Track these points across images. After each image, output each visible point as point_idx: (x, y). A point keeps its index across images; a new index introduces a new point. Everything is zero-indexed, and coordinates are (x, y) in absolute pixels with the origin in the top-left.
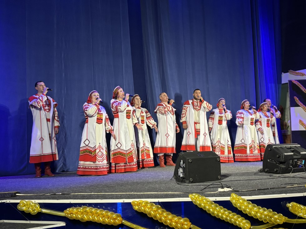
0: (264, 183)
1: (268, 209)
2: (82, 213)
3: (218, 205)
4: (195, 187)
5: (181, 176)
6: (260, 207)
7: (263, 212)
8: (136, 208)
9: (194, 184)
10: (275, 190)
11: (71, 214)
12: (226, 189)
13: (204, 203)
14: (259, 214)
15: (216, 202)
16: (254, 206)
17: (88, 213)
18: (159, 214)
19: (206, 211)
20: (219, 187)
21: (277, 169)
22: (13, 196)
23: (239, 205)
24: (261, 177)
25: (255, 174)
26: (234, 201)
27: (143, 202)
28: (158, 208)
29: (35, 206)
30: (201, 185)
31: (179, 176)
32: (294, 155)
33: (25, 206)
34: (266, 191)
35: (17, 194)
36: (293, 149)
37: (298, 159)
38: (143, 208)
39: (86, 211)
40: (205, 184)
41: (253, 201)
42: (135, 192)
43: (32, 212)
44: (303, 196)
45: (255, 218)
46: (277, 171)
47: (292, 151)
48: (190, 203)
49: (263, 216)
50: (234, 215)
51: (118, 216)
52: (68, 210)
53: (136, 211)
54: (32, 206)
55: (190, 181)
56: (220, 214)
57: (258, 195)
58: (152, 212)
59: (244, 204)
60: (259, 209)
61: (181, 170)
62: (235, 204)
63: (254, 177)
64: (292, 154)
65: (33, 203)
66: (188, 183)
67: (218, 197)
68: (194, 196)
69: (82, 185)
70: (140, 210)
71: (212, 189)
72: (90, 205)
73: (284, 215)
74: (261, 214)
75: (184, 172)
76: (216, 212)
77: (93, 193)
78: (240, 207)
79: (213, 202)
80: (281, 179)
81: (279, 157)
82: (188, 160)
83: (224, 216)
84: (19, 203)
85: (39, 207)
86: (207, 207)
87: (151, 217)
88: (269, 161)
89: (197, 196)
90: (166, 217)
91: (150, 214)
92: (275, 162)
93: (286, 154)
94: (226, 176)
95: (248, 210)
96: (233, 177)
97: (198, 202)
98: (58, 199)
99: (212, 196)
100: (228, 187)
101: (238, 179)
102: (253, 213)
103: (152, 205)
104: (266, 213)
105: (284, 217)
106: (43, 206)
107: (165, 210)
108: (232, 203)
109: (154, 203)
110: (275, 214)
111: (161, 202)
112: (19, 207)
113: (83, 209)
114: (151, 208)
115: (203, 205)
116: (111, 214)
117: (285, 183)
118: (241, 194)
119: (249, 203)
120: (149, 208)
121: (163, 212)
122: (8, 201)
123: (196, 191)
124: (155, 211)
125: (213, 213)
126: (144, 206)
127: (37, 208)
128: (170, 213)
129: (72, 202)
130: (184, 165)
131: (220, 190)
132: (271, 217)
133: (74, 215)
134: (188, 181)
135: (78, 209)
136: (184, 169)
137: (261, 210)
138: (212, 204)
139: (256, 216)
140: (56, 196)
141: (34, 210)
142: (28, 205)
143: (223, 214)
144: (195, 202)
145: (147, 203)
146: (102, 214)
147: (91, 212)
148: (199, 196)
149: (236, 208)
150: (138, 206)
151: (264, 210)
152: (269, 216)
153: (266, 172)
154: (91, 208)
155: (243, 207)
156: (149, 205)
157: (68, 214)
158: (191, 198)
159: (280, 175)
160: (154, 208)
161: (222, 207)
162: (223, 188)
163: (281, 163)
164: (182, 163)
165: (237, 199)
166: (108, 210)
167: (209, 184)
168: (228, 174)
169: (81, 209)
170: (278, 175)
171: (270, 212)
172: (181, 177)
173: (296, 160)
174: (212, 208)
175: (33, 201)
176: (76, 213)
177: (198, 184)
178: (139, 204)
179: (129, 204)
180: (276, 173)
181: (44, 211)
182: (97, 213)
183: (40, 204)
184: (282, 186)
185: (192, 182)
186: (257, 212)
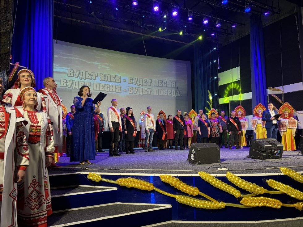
0: (250, 165)
1: (252, 183)
2: (128, 182)
3: (218, 179)
4: (202, 167)
5: (193, 159)
6: (247, 182)
7: (249, 186)
8: (163, 180)
9: (202, 165)
10: (258, 170)
11: (120, 182)
12: (223, 169)
13: (208, 178)
14: (246, 187)
15: (216, 177)
16: (243, 181)
17: (132, 182)
18: (178, 184)
19: (209, 183)
20: (219, 168)
21: (260, 156)
22: (85, 170)
23: (232, 179)
24: (248, 161)
25: (244, 159)
26: (229, 177)
27: (167, 176)
28: (177, 180)
29: (98, 176)
30: (207, 166)
31: (192, 160)
32: (272, 146)
33: (92, 176)
34: (251, 171)
35: (87, 169)
36: (271, 142)
37: (275, 149)
38: (167, 180)
39: (130, 181)
40: (209, 165)
41: (242, 178)
42: (162, 169)
43: (96, 180)
44: (278, 175)
45: (243, 189)
46: (259, 157)
47: (271, 144)
48: (199, 178)
49: (249, 188)
50: (229, 187)
51: (151, 185)
52: (119, 180)
53: (163, 182)
54: (96, 176)
55: (198, 163)
56: (219, 186)
57: (246, 173)
58: (173, 183)
59: (236, 179)
60: (247, 183)
61: (192, 156)
62: (230, 179)
63: (243, 161)
64: (271, 145)
65: (97, 174)
66: (197, 164)
67: (218, 174)
68: (201, 173)
69: (127, 164)
70: (165, 181)
71: (214, 169)
72: (133, 177)
73: (264, 188)
74: (248, 186)
75: (195, 157)
76: (216, 184)
77: (134, 169)
78: (233, 181)
79: (215, 178)
80: (263, 163)
81: (261, 148)
82: (198, 149)
83: (222, 187)
84: (88, 174)
85: (100, 177)
86: (210, 181)
87: (172, 186)
88: (253, 150)
89: (203, 173)
90: (182, 186)
91: (172, 184)
92: (258, 151)
93: (266, 146)
94: (223, 160)
95: (238, 183)
96: (229, 161)
97: (204, 177)
98: (112, 173)
99: (214, 174)
100: (225, 168)
101: (232, 162)
102: (242, 185)
103: (173, 178)
104: (251, 186)
105: (264, 189)
106: (103, 176)
107: (182, 182)
108: (227, 178)
109: (175, 177)
110: (258, 187)
111: (179, 177)
112: (88, 177)
113: (129, 179)
114: (173, 180)
115: (207, 179)
116: (147, 183)
117: (265, 166)
118: (233, 172)
119: (239, 179)
120: (171, 180)
121: (181, 183)
122: (81, 173)
123: (203, 170)
124: (175, 182)
125: (215, 185)
126: (168, 179)
127: (100, 178)
128: (185, 184)
129: (121, 175)
130: (195, 152)
131: (219, 169)
132: (255, 189)
133: (123, 183)
134: (197, 163)
135: (125, 179)
136: (195, 155)
137: (248, 184)
138: (214, 178)
139: (244, 188)
140: (112, 170)
141: (97, 179)
142: (94, 176)
143: (221, 185)
144: (202, 177)
145: (170, 177)
146: (141, 183)
147: (134, 181)
148: (205, 173)
149: (230, 182)
150: (164, 179)
151: (250, 184)
152: (253, 188)
153: (252, 158)
154: (134, 179)
155: (235, 181)
156: (171, 178)
157: (119, 182)
158: (200, 174)
159: (262, 160)
160: (175, 180)
161: (220, 181)
162: (221, 168)
163: (263, 152)
164: (193, 150)
165: (231, 176)
166: (144, 180)
167: (212, 165)
168: (225, 159)
169: (127, 179)
170: (260, 160)
171: (254, 185)
172: (193, 160)
173: (273, 150)
174: (214, 182)
175: (97, 173)
176: (124, 182)
177: (204, 165)
178: (165, 177)
179: (158, 177)
180: (259, 158)
181: (104, 180)
182: (137, 182)
183: (101, 175)
184: (263, 168)
185: (200, 164)
186: (245, 185)
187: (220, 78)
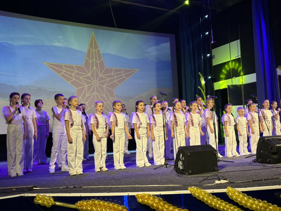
0: (258, 173)
1: (262, 201)
2: (91, 205)
3: (215, 197)
4: (193, 179)
5: (181, 168)
6: (255, 199)
8: (140, 200)
9: (193, 176)
10: (268, 181)
11: (81, 206)
12: (223, 181)
13: (202, 195)
14: (254, 206)
15: (213, 194)
16: (250, 198)
17: (97, 205)
18: (161, 206)
19: (204, 202)
20: (216, 179)
21: (270, 159)
22: (31, 190)
23: (235, 197)
24: (255, 167)
25: (250, 164)
26: (230, 194)
27: (146, 195)
28: (160, 200)
29: (49, 199)
30: (200, 177)
31: (179, 168)
33: (40, 199)
34: (260, 182)
35: (34, 188)
38: (146, 201)
39: (95, 204)
40: (203, 175)
41: (248, 193)
42: (139, 184)
43: (47, 205)
45: (250, 209)
46: (270, 161)
49: (258, 207)
50: (230, 206)
51: (123, 208)
52: (79, 203)
53: (140, 203)
54: (47, 199)
55: (189, 173)
56: (218, 206)
57: (253, 187)
58: (154, 204)
59: (240, 196)
61: (180, 163)
62: (231, 197)
63: (248, 167)
65: (47, 197)
66: (187, 175)
67: (215, 189)
68: (193, 189)
69: (91, 178)
70: (143, 202)
71: (209, 181)
72: (98, 198)
73: (278, 206)
74: (257, 205)
75: (183, 165)
76: (213, 204)
77: (101, 187)
78: (236, 200)
79: (211, 195)
80: (274, 169)
81: (272, 148)
82: (187, 153)
83: (221, 207)
84: (35, 197)
85: (53, 200)
86: (205, 199)
87: (153, 209)
88: (262, 152)
89: (195, 189)
90: (167, 209)
91: (153, 206)
92: (268, 153)
93: (277, 145)
94: (222, 167)
95: (244, 202)
96: (229, 168)
97: (197, 194)
98: (69, 193)
99: (210, 189)
101: (234, 170)
102: (249, 204)
103: (154, 198)
106: (56, 199)
107: (166, 202)
108: (228, 196)
109: (156, 195)
110: (270, 206)
111: (163, 195)
112: (35, 201)
113: (92, 201)
114: (154, 200)
115: (201, 197)
116: (118, 206)
117: (278, 174)
118: (236, 186)
119: (244, 196)
120: (151, 201)
122: (26, 195)
123: (194, 184)
124: (157, 203)
125: (211, 204)
126: (147, 199)
128: (171, 205)
129: (82, 196)
130: (183, 158)
131: (217, 182)
132: (266, 208)
133: (84, 208)
134: (187, 173)
135: (87, 201)
136: (183, 161)
137: (256, 202)
138: (210, 196)
139: (251, 207)
140: (68, 190)
141: (49, 203)
142: (43, 199)
143: (220, 205)
144: (194, 195)
145: (149, 196)
146: (109, 206)
147: (100, 205)
148: (197, 189)
149: (233, 200)
150: (142, 199)
151: (260, 202)
152: (264, 207)
153: (260, 162)
154: (99, 201)
155: (239, 199)
156: (151, 198)
157: (78, 206)
158: (190, 191)
159: (273, 165)
160: (156, 200)
161: (219, 199)
162: (219, 180)
163: (274, 154)
164: (181, 156)
165: (233, 192)
166: (114, 202)
167: (207, 175)
168: (224, 165)
169: (90, 202)
170: (271, 165)
171: (265, 203)
172: (181, 170)
174: (210, 200)
175: (48, 195)
176: (86, 205)
177: (196, 175)
178: (142, 197)
179: (134, 197)
180: (269, 163)
181: (58, 203)
182: (104, 205)
183: (53, 197)
184: (277, 177)
185: (191, 174)
186: (252, 204)
187: (214, 56)
